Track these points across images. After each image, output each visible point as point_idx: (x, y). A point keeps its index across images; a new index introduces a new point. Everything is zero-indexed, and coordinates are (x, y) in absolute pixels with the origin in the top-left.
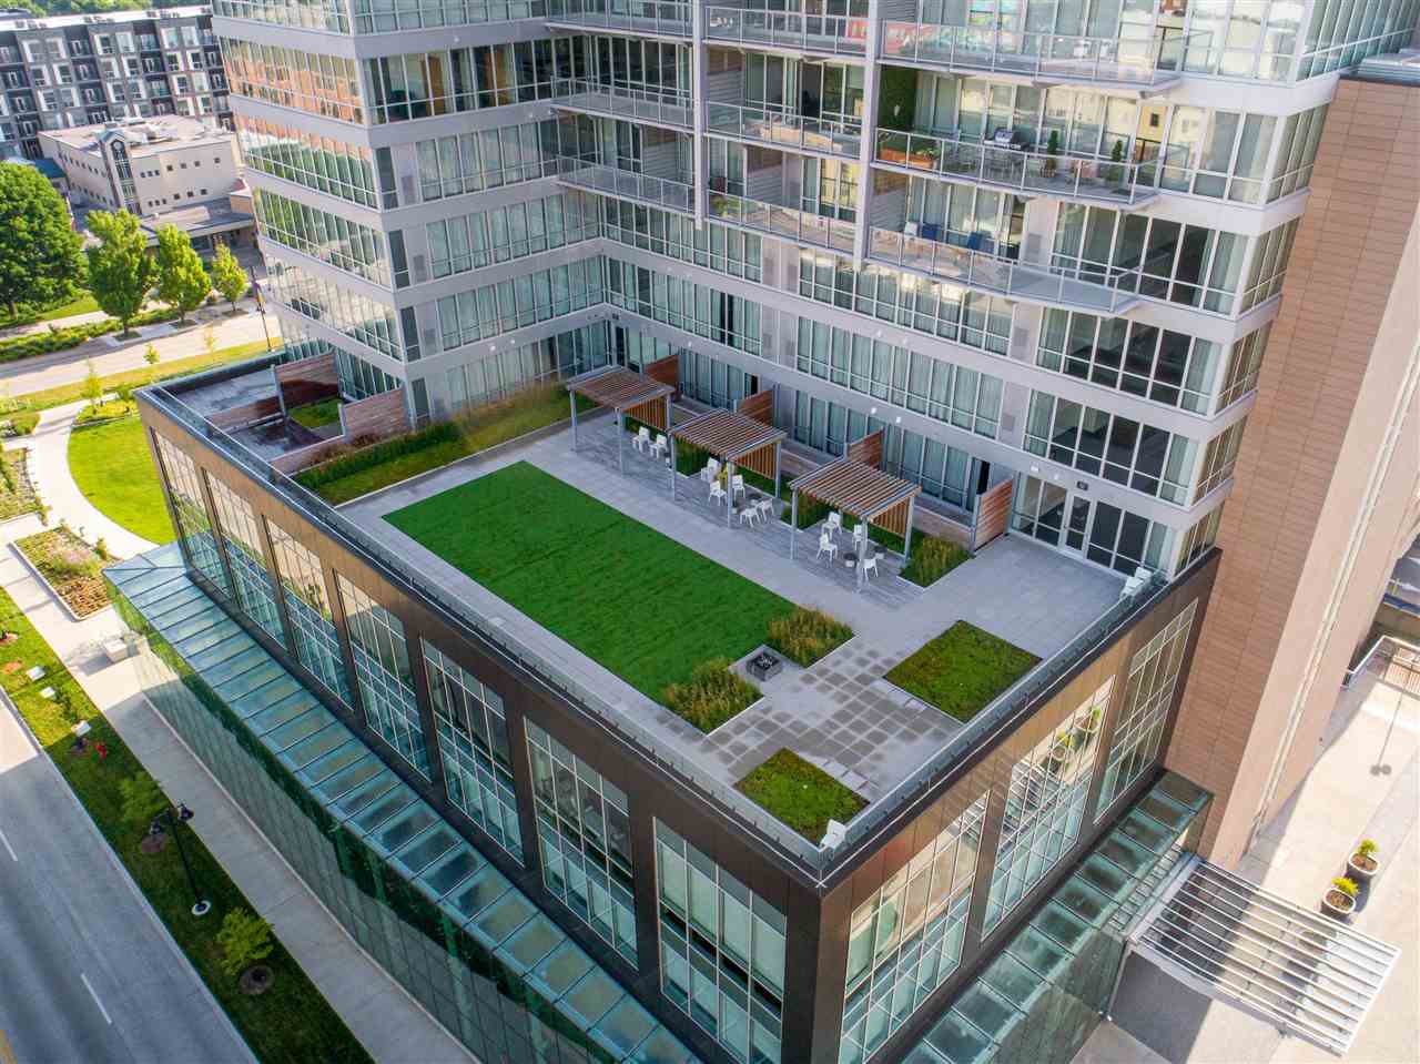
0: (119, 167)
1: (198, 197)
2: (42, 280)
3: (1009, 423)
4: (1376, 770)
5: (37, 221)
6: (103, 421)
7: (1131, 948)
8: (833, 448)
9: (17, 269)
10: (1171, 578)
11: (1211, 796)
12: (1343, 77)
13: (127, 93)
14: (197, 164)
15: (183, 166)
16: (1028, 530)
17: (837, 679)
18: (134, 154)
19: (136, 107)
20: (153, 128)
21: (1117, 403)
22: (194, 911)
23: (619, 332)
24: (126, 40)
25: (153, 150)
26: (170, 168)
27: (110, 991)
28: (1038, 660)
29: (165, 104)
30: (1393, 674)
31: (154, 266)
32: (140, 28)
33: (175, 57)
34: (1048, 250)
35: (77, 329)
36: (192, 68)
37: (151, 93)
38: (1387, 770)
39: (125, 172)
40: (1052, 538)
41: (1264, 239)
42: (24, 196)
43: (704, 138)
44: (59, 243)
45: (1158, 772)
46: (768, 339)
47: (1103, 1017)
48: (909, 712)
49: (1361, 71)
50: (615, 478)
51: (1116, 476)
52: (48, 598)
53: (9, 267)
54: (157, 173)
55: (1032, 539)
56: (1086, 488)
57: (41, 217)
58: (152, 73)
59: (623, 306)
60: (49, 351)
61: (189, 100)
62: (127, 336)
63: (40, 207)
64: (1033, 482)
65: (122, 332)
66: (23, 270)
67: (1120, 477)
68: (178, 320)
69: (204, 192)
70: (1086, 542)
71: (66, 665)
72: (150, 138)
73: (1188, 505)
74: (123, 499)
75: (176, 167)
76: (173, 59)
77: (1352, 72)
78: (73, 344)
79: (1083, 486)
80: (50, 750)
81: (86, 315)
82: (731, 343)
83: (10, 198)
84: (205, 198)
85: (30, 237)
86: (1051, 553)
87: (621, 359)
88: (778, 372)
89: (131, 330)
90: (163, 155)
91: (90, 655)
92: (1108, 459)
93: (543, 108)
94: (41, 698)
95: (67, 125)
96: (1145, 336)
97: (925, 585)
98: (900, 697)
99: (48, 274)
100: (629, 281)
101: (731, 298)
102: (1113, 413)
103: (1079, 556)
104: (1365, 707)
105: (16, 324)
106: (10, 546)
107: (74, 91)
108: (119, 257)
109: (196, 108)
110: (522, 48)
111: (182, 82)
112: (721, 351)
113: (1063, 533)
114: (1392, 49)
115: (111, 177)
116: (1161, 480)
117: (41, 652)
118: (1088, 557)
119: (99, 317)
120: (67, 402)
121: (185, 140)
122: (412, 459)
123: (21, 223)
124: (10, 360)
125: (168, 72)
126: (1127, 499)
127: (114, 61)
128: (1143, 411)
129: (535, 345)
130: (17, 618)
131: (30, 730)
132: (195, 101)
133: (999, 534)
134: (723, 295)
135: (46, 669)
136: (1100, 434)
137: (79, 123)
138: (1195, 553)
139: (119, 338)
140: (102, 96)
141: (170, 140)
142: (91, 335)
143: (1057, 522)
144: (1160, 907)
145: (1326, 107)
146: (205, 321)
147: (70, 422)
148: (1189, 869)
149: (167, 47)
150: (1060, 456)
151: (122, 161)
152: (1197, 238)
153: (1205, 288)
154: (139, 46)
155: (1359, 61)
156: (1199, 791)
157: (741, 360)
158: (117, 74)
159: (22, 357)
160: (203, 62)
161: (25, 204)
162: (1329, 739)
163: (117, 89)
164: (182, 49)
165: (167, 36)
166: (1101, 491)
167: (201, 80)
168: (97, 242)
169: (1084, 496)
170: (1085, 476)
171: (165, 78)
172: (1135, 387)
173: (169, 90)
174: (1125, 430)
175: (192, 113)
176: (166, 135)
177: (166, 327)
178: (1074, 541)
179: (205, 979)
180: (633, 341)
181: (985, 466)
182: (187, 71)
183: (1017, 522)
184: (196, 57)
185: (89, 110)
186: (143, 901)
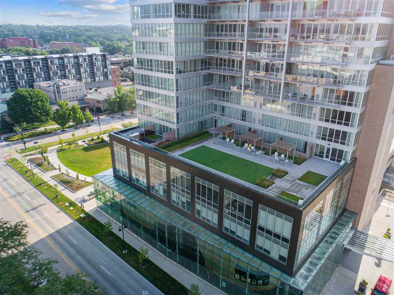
0: (57, 91)
1: (75, 98)
2: (43, 117)
3: (312, 133)
4: (387, 216)
5: (43, 103)
6: (64, 150)
7: (345, 246)
8: (269, 142)
9: (38, 114)
10: (349, 162)
11: (357, 214)
12: (377, 64)
13: (55, 74)
14: (76, 90)
15: (72, 91)
16: (316, 155)
17: (288, 180)
18: (61, 88)
19: (57, 77)
20: (64, 82)
21: (336, 127)
22: (123, 252)
23: (216, 120)
24: (56, 61)
25: (65, 87)
26: (69, 91)
27: (108, 269)
28: (327, 177)
29: (65, 77)
30: (386, 197)
31: (72, 113)
32: (59, 58)
33: (67, 65)
34: (320, 97)
35: (50, 129)
36: (71, 68)
37: (61, 74)
38: (389, 216)
39: (59, 92)
40: (322, 157)
41: (365, 93)
42: (40, 97)
43: (245, 77)
44: (48, 108)
45: (345, 210)
46: (254, 119)
47: (339, 265)
48: (305, 186)
49: (379, 63)
50: (225, 148)
51: (336, 142)
52: (65, 188)
53: (36, 113)
54: (66, 92)
55: (318, 157)
56: (330, 145)
57: (44, 102)
58: (61, 69)
59: (217, 115)
60: (45, 134)
61: (70, 76)
62: (63, 131)
63: (44, 99)
64: (317, 145)
65: (62, 130)
66: (39, 114)
67: (337, 142)
68: (75, 127)
69: (77, 97)
70: (330, 157)
71: (75, 202)
72: (64, 84)
73: (352, 147)
74: (75, 167)
75: (71, 91)
76: (67, 66)
77: (378, 63)
78: (50, 133)
79: (329, 145)
80: (76, 220)
81: (53, 126)
82: (245, 121)
83: (37, 97)
84: (77, 99)
85: (41, 106)
86: (322, 160)
87: (215, 126)
88: (256, 126)
89: (64, 129)
90: (68, 88)
91: (80, 200)
92: (334, 138)
93: (205, 72)
94: (70, 209)
95: (40, 81)
96: (342, 113)
97: (299, 165)
98: (302, 183)
99: (44, 116)
100: (219, 108)
101: (245, 111)
102: (335, 129)
103: (328, 160)
104: (382, 204)
105: (34, 128)
106: (51, 177)
107: (43, 73)
108: (64, 111)
109: (72, 78)
110: (202, 60)
111: (69, 71)
112: (243, 123)
113: (324, 156)
114: (383, 59)
115: (55, 93)
116: (346, 142)
117: (67, 200)
118: (330, 160)
119: (56, 126)
120: (53, 146)
121: (72, 85)
122: (179, 145)
123: (39, 103)
124: (35, 136)
125: (66, 69)
126: (339, 147)
127: (53, 66)
128: (342, 128)
129: (199, 122)
130: (59, 193)
131: (70, 216)
132: (71, 76)
133: (310, 157)
134: (243, 110)
135: (69, 203)
136: (333, 133)
137: (43, 81)
138: (353, 158)
139: (61, 131)
140: (49, 74)
141: (68, 85)
142: (54, 131)
143: (323, 153)
144: (349, 239)
145: (374, 69)
146: (82, 128)
147: (56, 150)
148: (353, 231)
149: (66, 63)
150: (324, 139)
151: (58, 90)
152: (352, 94)
153: (354, 103)
154: (59, 63)
155: (379, 61)
156: (354, 213)
157: (247, 124)
158: (53, 69)
159: (38, 136)
160: (74, 67)
161: (40, 98)
162: (376, 209)
163: (53, 73)
164: (69, 63)
165: (66, 60)
166: (333, 145)
167: (73, 71)
168: (59, 108)
169: (329, 147)
170: (329, 143)
171: (65, 70)
172: (340, 123)
173: (65, 73)
174: (338, 132)
175: (71, 79)
176: (67, 84)
177: (72, 129)
178: (327, 157)
179: (130, 265)
180: (219, 122)
181: (306, 143)
182: (70, 69)
183: (314, 154)
184: (72, 66)
185: (46, 78)
186: (110, 251)
